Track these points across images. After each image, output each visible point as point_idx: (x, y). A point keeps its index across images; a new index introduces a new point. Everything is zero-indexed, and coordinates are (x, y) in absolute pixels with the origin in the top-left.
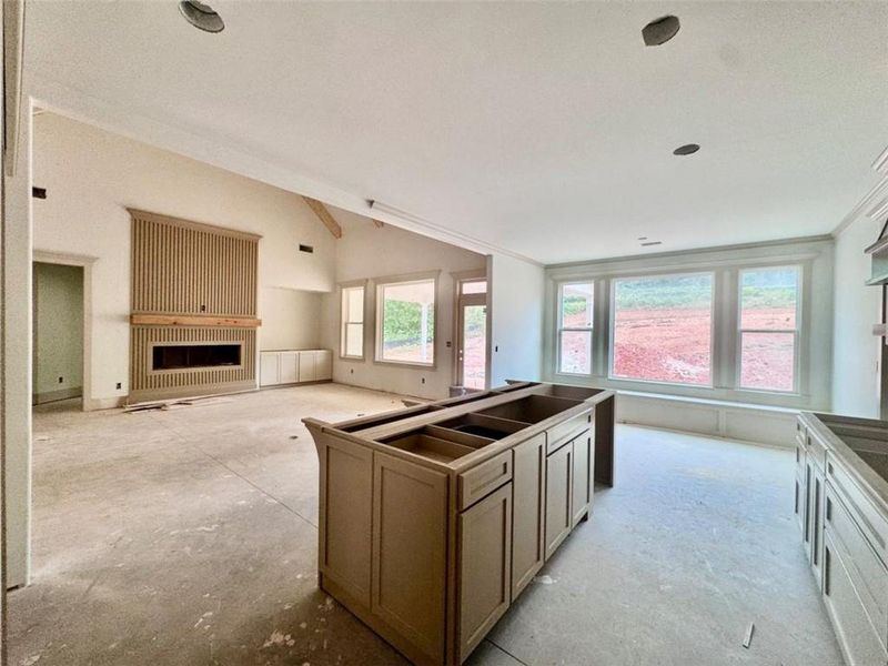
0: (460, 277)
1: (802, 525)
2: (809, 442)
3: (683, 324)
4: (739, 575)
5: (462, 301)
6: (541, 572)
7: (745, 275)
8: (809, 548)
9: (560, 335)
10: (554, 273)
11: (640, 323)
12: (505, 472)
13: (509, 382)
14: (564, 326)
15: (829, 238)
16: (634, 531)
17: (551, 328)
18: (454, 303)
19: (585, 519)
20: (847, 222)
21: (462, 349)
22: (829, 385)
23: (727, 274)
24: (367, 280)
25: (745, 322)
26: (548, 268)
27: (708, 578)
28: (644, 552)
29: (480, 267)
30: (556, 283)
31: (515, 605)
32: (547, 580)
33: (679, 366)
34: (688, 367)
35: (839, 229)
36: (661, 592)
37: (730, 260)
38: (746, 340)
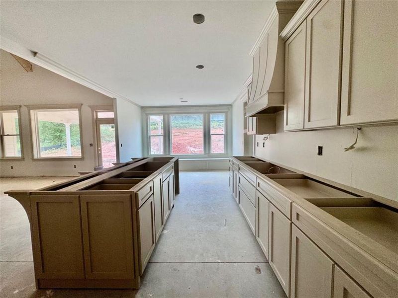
0: (95, 109)
1: (232, 189)
2: (233, 164)
3: (191, 134)
4: (220, 208)
5: (98, 122)
6: (163, 229)
7: (211, 116)
8: (234, 194)
9: (150, 138)
10: (146, 110)
11: (176, 134)
12: (151, 190)
13: (133, 159)
14: (151, 134)
15: (231, 106)
16: (190, 205)
17: (145, 136)
18: (93, 123)
19: (173, 207)
20: (235, 101)
21: (100, 147)
22: (232, 150)
23: (207, 115)
24: (20, 106)
25: (212, 132)
26: (142, 108)
27: (213, 211)
28: (194, 211)
29: (110, 104)
30: (147, 115)
31: (157, 244)
32: (165, 232)
33: (192, 149)
34: (194, 149)
35: (234, 103)
36: (202, 220)
37: (208, 111)
38: (213, 138)
